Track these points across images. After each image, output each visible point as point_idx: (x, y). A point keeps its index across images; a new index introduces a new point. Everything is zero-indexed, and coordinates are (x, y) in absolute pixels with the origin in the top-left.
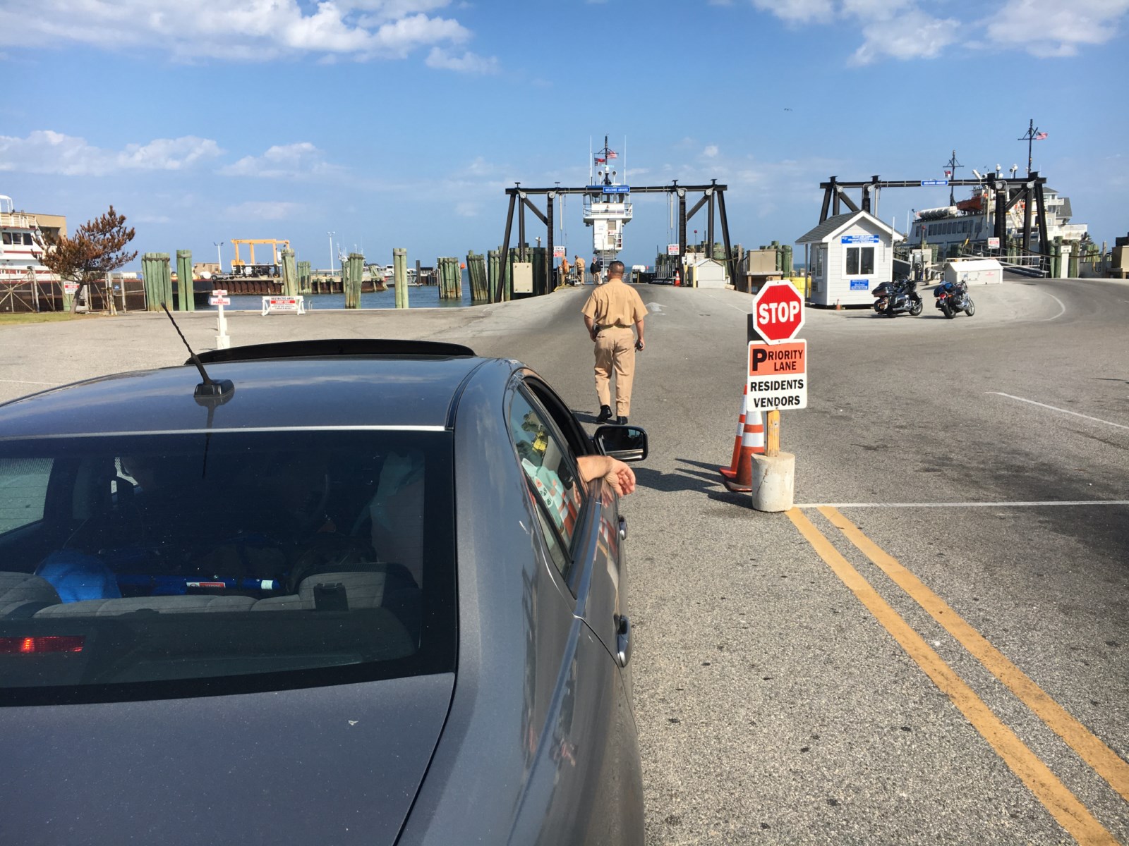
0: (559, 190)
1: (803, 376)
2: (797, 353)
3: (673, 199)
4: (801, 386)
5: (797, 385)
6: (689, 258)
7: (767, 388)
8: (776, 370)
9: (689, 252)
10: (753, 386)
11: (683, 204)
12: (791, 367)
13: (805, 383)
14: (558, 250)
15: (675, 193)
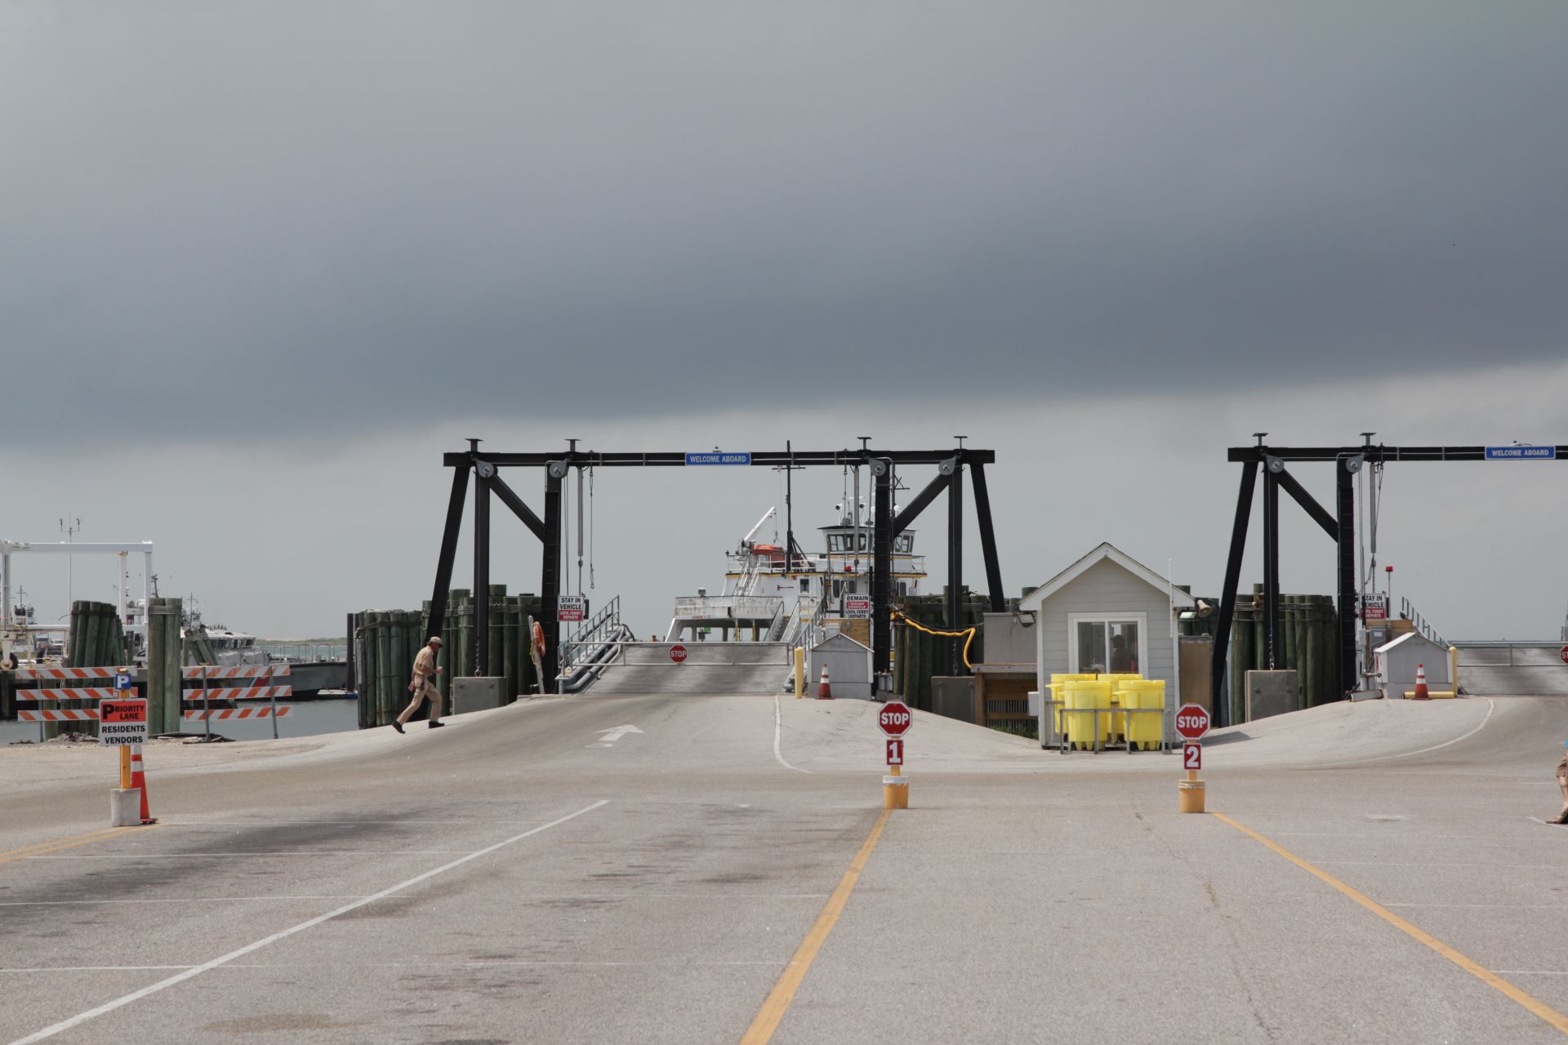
1: (146, 724)
2: (140, 708)
4: (143, 730)
5: (140, 729)
7: (115, 731)
8: (121, 718)
10: (104, 730)
12: (135, 717)
13: (146, 728)
15: (864, 468)
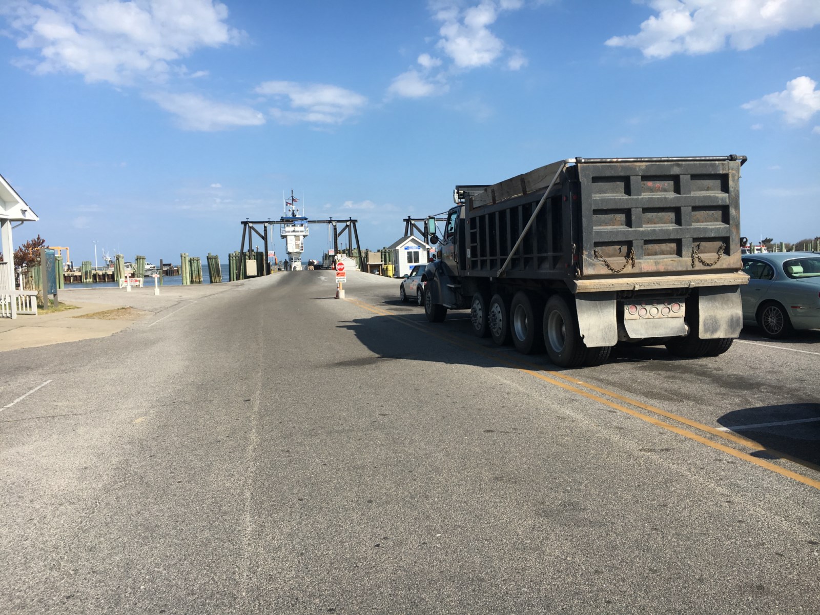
0: (269, 222)
3: (330, 226)
6: (339, 257)
9: (339, 253)
11: (335, 229)
12: (343, 276)
14: (271, 253)
15: (331, 224)
